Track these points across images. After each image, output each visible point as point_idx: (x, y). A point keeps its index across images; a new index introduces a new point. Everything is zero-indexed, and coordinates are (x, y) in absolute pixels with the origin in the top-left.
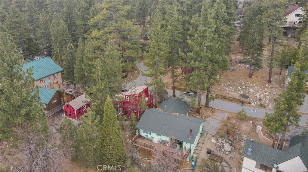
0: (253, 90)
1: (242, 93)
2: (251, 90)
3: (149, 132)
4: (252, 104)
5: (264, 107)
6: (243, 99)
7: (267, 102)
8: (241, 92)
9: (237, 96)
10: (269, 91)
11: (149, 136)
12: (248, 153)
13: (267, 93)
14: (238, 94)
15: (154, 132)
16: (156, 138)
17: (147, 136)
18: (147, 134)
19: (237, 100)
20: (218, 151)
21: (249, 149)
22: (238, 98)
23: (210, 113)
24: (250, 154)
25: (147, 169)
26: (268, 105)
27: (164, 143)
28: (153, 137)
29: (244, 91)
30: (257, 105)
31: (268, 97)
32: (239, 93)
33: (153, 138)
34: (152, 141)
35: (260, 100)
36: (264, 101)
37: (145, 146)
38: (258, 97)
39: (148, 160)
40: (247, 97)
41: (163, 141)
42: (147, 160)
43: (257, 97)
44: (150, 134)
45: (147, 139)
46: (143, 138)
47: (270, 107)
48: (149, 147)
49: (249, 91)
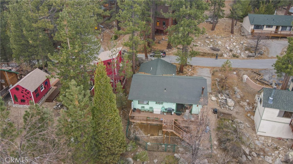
0: (221, 42)
1: (212, 46)
2: (220, 43)
3: (145, 102)
4: (225, 56)
5: (237, 57)
6: (215, 52)
7: (239, 51)
8: (210, 45)
9: (207, 50)
10: (235, 41)
11: (147, 107)
12: (269, 102)
13: (234, 44)
14: (208, 48)
15: (153, 100)
16: (157, 108)
17: (143, 107)
18: (143, 105)
19: (208, 54)
20: (223, 108)
21: (270, 98)
22: (209, 52)
23: (191, 70)
24: (272, 103)
25: (155, 148)
26: (240, 55)
27: (169, 111)
28: (152, 107)
29: (213, 45)
30: (229, 56)
31: (237, 47)
32: (209, 47)
33: (151, 108)
34: (152, 112)
35: (231, 51)
36: (235, 51)
37: (147, 120)
38: (228, 48)
39: (152, 137)
40: (218, 50)
41: (166, 109)
42: (150, 137)
43: (227, 49)
44: (148, 104)
45: (145, 111)
46: (139, 111)
47: (243, 56)
48: (153, 120)
49: (218, 44)
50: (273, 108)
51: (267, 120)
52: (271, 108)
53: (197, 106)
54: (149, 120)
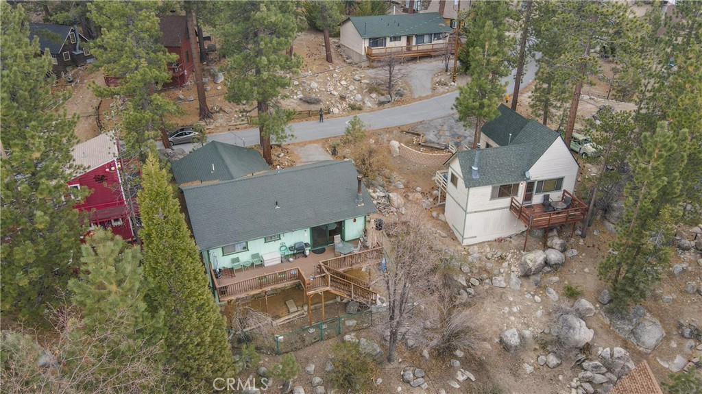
0: (316, 82)
1: (302, 96)
2: (314, 85)
3: (239, 247)
4: (335, 112)
5: (360, 109)
6: (314, 108)
7: (359, 97)
8: (296, 94)
9: (295, 105)
10: (341, 77)
11: (245, 257)
12: (474, 177)
13: (343, 83)
14: (295, 101)
15: (255, 236)
16: (270, 252)
17: (237, 260)
18: (235, 256)
19: (300, 113)
20: (387, 215)
21: (473, 168)
22: (299, 109)
23: (285, 156)
24: (478, 177)
26: (364, 103)
27: (299, 251)
28: (258, 254)
29: (303, 92)
30: (344, 110)
31: (352, 88)
32: (295, 97)
33: (255, 256)
34: (261, 265)
35: (343, 98)
36: (352, 98)
37: (261, 286)
38: (336, 93)
39: (278, 321)
40: (317, 102)
41: (291, 248)
42: (274, 323)
43: (334, 95)
44: (246, 248)
45: (245, 268)
46: (230, 272)
47: (369, 104)
49: (311, 89)
50: (483, 185)
51: (475, 212)
52: (479, 186)
53: (355, 221)
54: (268, 284)
